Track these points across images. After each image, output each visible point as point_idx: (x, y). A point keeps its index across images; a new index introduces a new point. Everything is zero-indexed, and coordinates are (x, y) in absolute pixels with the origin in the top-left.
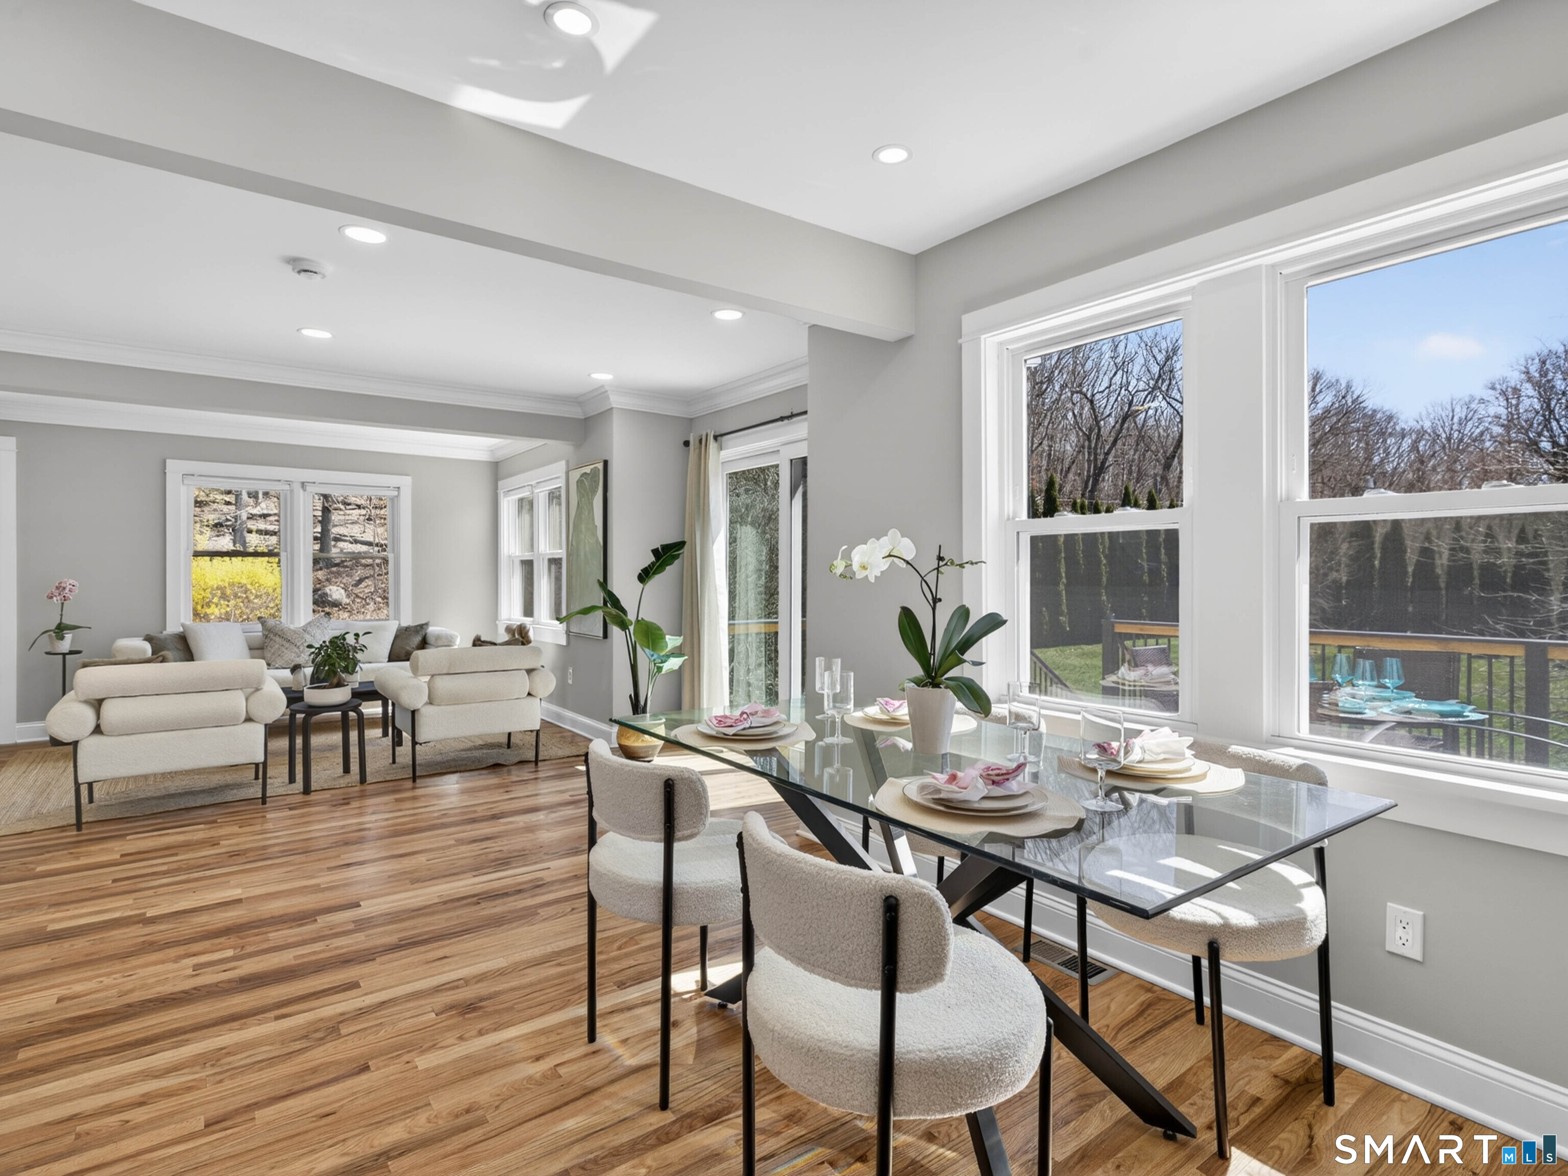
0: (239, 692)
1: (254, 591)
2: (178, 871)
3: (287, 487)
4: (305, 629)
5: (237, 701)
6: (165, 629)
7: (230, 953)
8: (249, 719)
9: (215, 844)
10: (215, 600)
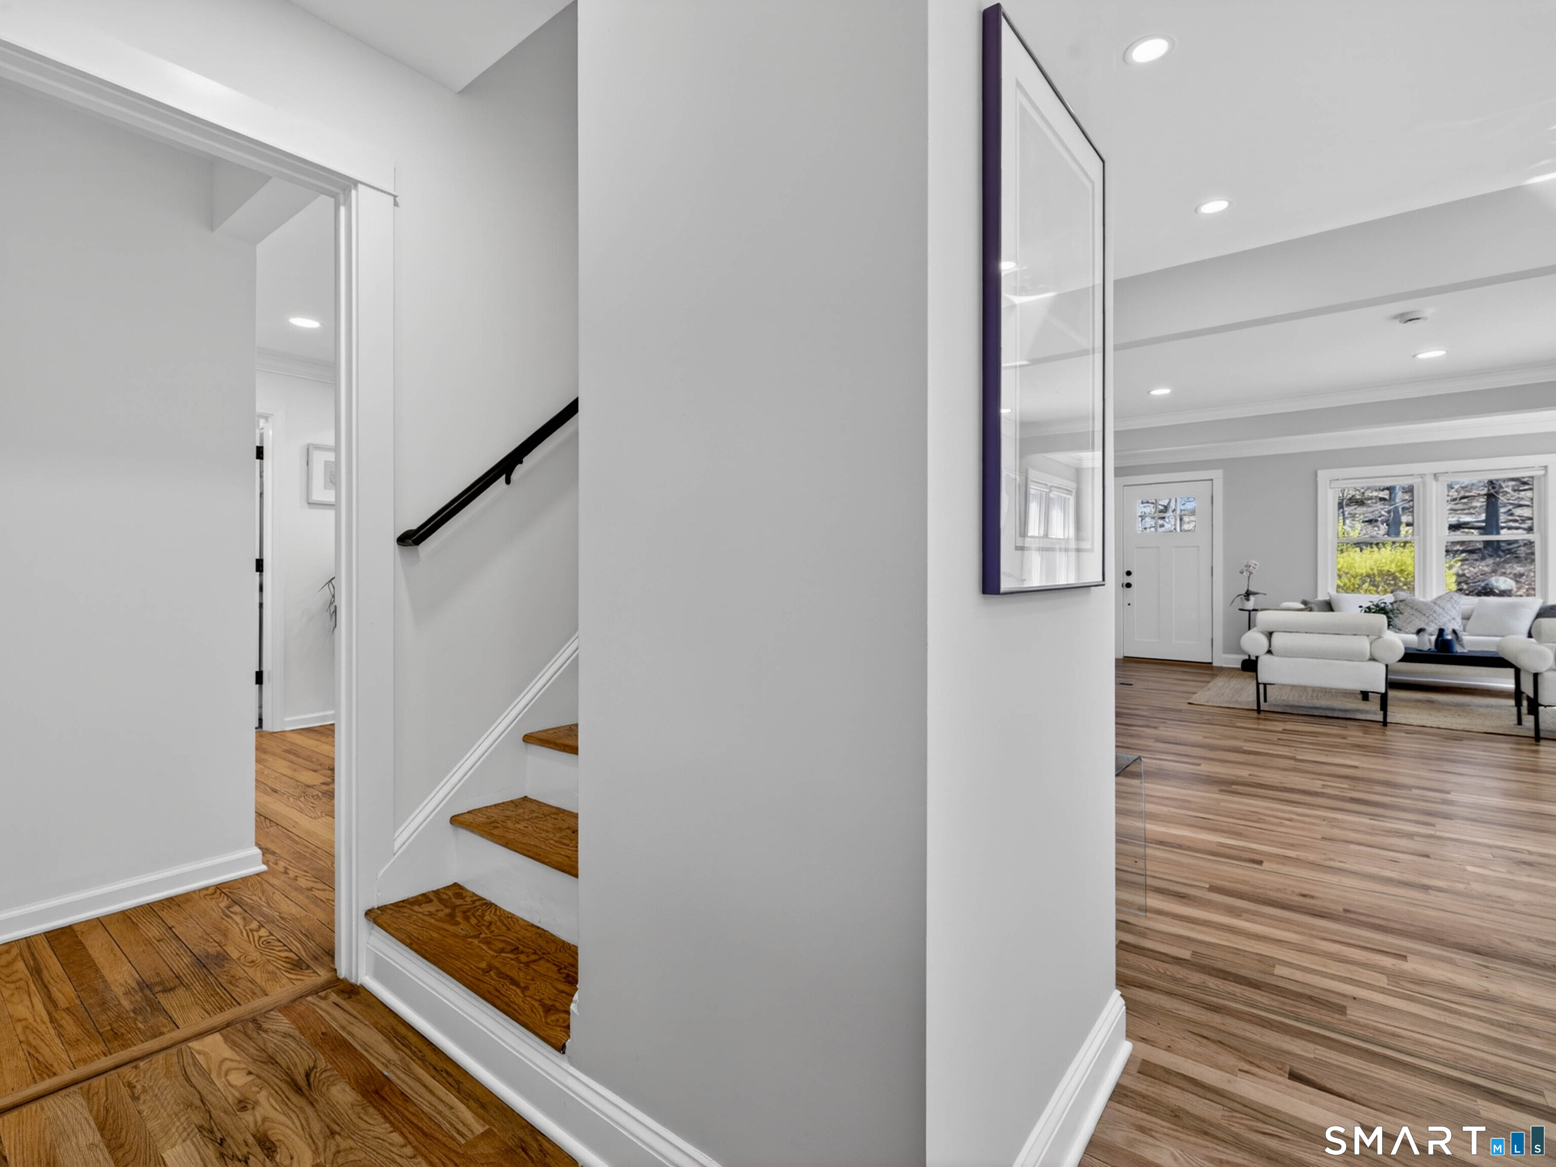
0: (1365, 638)
1: (1402, 579)
2: (1318, 744)
3: (1420, 480)
4: (1435, 602)
5: (1363, 644)
6: (1317, 597)
7: (1347, 786)
8: (1373, 659)
9: (1344, 738)
10: (1366, 586)
